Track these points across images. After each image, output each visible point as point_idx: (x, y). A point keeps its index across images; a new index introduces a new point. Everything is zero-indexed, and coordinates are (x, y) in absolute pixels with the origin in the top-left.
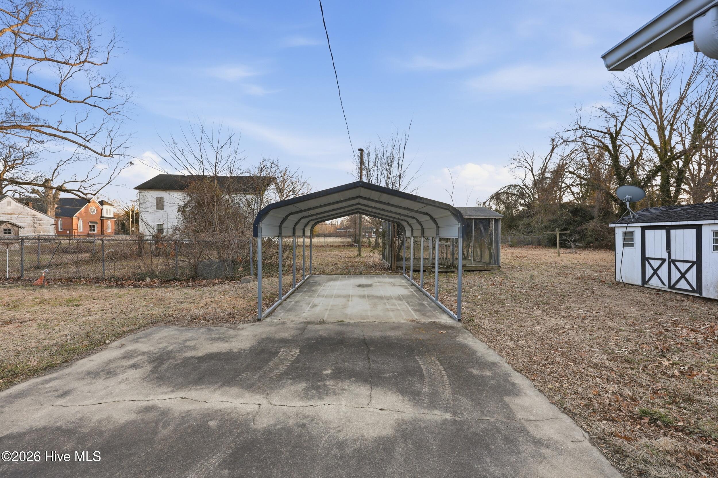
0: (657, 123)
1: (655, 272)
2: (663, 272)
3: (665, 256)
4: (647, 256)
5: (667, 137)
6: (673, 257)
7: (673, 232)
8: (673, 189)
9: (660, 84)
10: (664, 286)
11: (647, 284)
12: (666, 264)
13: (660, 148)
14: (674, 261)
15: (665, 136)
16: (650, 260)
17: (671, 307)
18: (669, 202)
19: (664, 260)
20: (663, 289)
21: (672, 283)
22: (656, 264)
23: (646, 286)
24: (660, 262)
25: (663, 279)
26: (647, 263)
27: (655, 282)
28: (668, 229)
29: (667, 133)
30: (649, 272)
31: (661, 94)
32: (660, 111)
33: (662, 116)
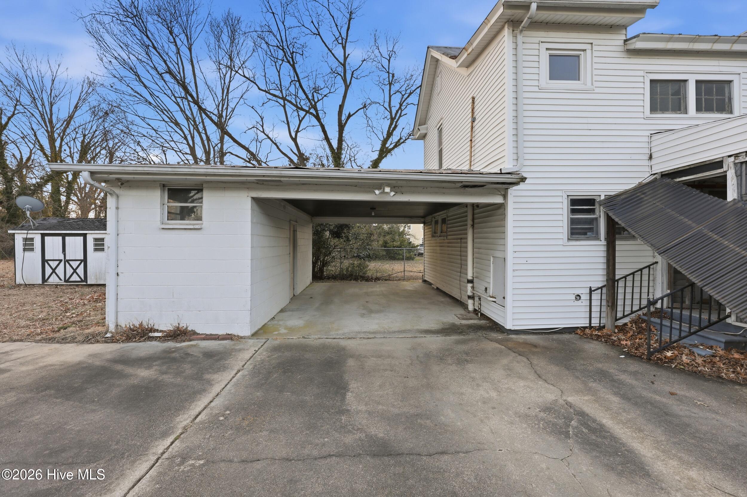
0: (47, 131)
1: (54, 271)
2: (60, 270)
3: (62, 257)
4: (46, 258)
5: (57, 149)
6: (67, 258)
7: (67, 238)
8: (63, 198)
9: (51, 94)
10: (61, 281)
11: (46, 282)
12: (62, 264)
13: (51, 157)
14: (68, 261)
15: (55, 147)
16: (49, 262)
17: (67, 293)
18: (60, 211)
19: (61, 261)
20: (60, 284)
21: (67, 278)
22: (54, 264)
23: (46, 283)
24: (58, 262)
25: (60, 276)
26: (46, 264)
27: (53, 280)
28: (64, 236)
29: (57, 144)
30: (48, 271)
31: (51, 105)
32: (51, 121)
33: (52, 127)
